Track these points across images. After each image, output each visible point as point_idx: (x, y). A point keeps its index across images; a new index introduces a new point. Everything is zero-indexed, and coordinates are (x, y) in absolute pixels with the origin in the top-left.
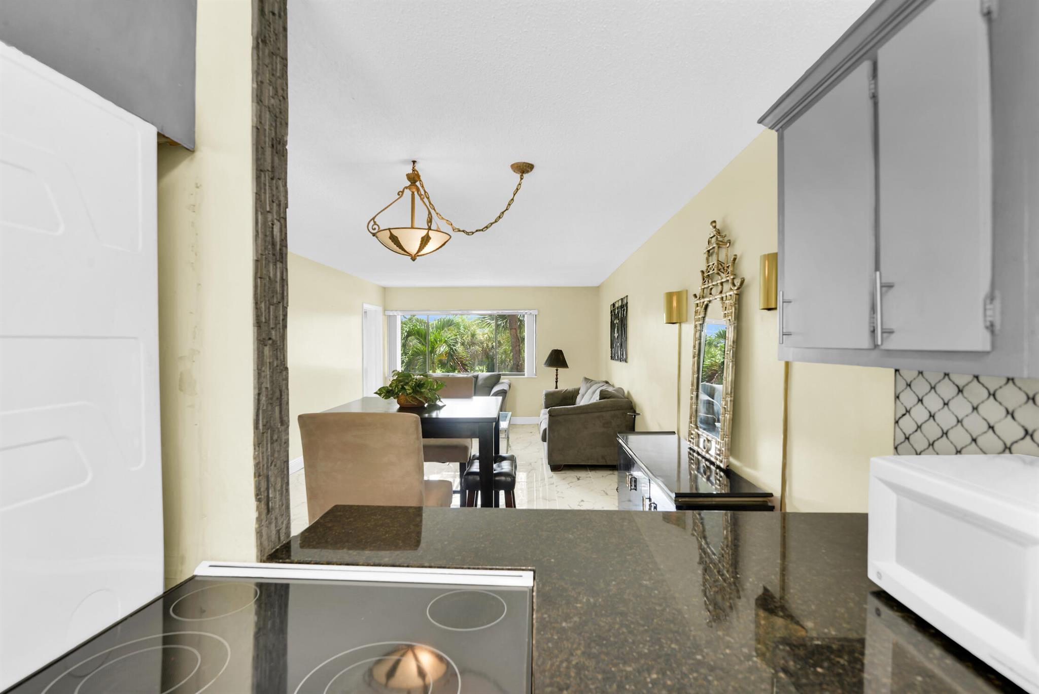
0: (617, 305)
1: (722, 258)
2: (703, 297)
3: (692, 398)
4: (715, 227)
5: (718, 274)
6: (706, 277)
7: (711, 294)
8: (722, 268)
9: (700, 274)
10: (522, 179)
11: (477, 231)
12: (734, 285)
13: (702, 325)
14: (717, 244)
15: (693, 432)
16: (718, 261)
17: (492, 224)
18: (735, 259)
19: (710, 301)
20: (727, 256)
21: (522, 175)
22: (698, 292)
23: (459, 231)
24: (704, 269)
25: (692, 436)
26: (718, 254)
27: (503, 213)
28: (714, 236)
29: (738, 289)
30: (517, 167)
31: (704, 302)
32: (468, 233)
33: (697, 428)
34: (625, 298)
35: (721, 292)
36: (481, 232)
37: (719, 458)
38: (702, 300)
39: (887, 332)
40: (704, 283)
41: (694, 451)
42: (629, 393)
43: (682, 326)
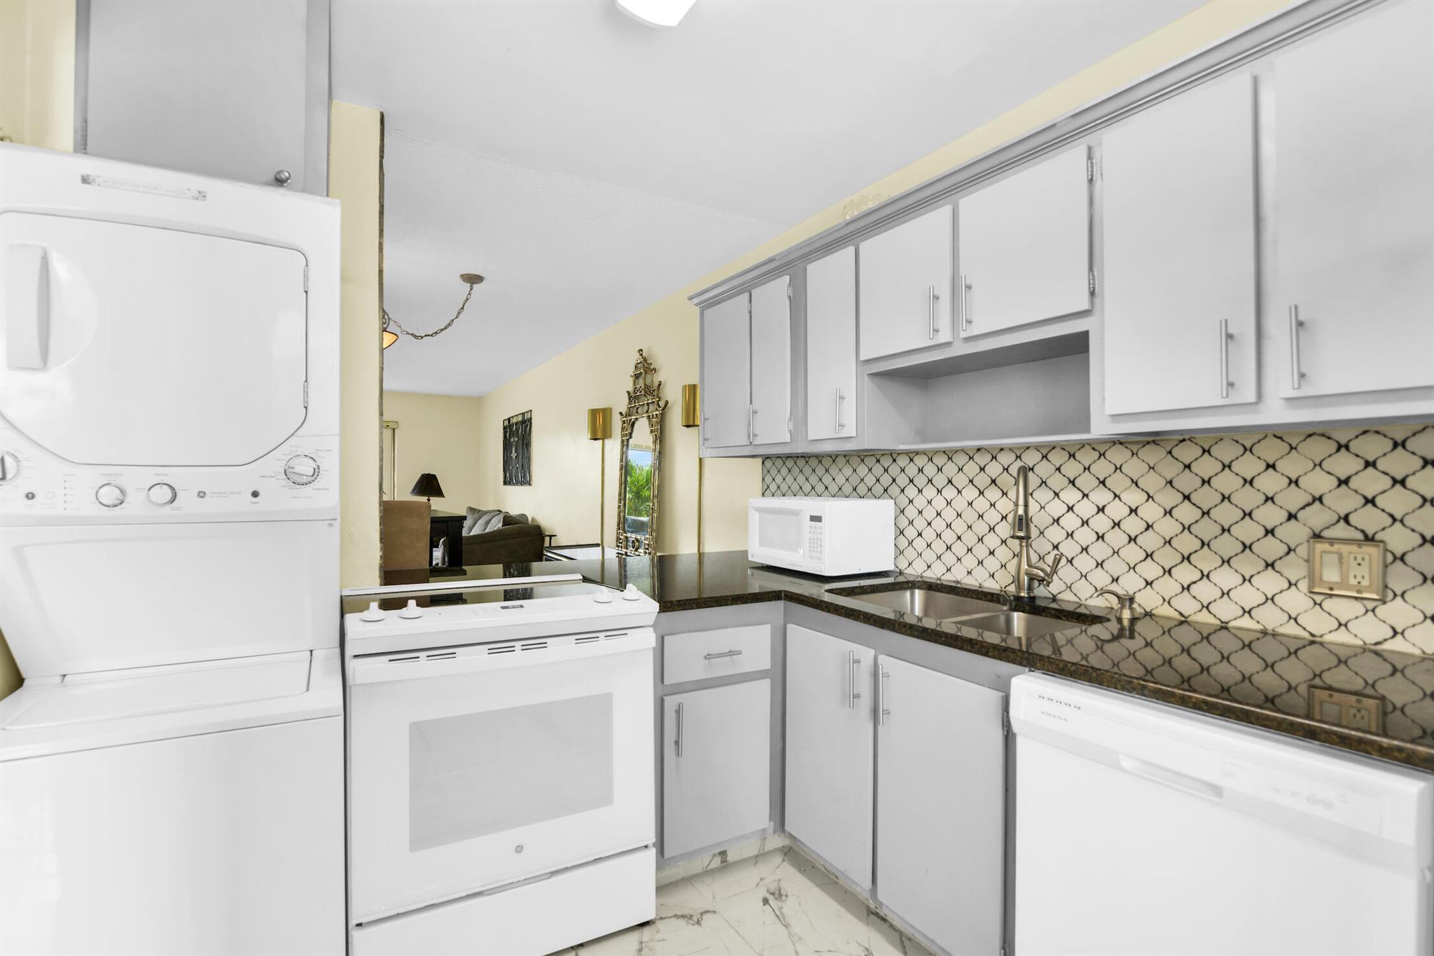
0: (514, 420)
1: (648, 382)
2: (630, 415)
3: (619, 507)
4: (642, 355)
5: (645, 396)
6: (633, 397)
7: (637, 412)
8: (648, 390)
9: (627, 394)
10: (471, 289)
11: (426, 335)
12: (659, 407)
13: (628, 440)
14: (645, 370)
15: (621, 537)
16: (644, 384)
17: (442, 330)
18: (660, 385)
19: (637, 419)
20: (652, 381)
21: (472, 286)
22: (624, 410)
23: (408, 334)
24: (631, 390)
25: (621, 541)
26: (645, 379)
27: (453, 320)
28: (641, 362)
29: (663, 409)
30: (469, 278)
31: (630, 420)
32: (416, 337)
33: (625, 533)
34: (527, 412)
35: (647, 412)
36: (431, 337)
37: (647, 551)
38: (629, 418)
39: (755, 435)
40: (630, 402)
41: (622, 554)
42: (533, 519)
43: (607, 441)
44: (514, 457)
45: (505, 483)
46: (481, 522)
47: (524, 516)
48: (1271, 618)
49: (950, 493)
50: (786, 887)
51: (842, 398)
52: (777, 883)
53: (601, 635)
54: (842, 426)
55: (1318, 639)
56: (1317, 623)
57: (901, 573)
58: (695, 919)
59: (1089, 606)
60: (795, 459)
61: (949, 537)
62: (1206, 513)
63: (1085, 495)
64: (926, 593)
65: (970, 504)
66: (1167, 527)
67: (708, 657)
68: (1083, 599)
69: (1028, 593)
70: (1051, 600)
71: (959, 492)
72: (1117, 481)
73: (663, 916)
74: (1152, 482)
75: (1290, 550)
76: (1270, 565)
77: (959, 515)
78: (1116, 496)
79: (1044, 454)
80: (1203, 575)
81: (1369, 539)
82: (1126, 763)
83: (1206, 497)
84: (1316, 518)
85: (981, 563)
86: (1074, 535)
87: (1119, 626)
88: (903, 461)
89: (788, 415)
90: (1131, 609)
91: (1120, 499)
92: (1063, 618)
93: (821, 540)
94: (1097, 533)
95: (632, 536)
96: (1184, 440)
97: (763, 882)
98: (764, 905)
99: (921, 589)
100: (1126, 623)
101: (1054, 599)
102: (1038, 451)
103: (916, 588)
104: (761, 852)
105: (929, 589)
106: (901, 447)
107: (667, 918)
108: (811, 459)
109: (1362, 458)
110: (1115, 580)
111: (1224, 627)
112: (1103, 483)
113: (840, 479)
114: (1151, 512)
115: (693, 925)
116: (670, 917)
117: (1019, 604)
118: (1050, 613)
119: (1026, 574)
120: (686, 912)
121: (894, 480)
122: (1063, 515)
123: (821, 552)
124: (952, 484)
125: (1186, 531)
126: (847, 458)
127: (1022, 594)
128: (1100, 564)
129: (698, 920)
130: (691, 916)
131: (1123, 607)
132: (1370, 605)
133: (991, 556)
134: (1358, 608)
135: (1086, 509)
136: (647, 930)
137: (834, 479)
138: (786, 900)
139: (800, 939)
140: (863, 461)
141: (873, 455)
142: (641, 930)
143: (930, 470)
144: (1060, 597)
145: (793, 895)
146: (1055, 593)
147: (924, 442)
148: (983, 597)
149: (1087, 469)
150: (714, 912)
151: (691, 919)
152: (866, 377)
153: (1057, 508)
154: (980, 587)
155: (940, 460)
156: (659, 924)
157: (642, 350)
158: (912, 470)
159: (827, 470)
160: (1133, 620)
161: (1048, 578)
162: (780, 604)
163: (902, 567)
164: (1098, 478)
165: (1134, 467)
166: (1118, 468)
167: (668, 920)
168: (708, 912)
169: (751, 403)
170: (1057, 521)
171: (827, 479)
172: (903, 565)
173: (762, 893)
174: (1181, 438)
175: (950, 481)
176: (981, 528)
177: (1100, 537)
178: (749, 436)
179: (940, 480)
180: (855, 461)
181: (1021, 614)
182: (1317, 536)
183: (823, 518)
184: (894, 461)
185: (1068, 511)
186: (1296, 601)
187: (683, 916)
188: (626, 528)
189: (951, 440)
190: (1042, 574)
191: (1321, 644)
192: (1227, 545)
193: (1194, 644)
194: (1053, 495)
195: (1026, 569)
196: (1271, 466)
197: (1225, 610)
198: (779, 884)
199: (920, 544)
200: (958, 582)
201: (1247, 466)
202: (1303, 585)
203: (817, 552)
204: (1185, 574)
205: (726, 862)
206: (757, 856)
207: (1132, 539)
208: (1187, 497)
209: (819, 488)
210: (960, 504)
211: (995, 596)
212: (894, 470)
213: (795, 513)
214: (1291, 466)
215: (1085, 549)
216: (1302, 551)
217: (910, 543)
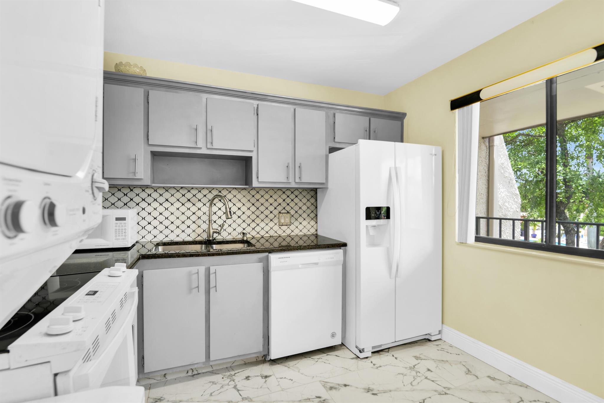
48: (272, 233)
49: (167, 205)
55: (280, 236)
56: (280, 232)
61: (167, 223)
62: (258, 209)
63: (224, 205)
65: (178, 209)
66: (248, 213)
68: (225, 237)
71: (172, 204)
72: (235, 200)
74: (244, 200)
75: (275, 216)
76: (271, 220)
77: (172, 214)
78: (234, 204)
79: (209, 191)
80: (257, 225)
81: (288, 212)
83: (258, 204)
84: (280, 208)
85: (183, 231)
86: (221, 217)
88: (137, 191)
96: (252, 189)
102: (207, 189)
109: (287, 195)
111: (262, 237)
112: (230, 200)
114: (244, 209)
118: (224, 243)
119: (213, 232)
121: (132, 200)
125: (253, 213)
128: (230, 226)
131: (244, 236)
132: (288, 226)
133: (188, 228)
134: (286, 227)
143: (155, 195)
146: (215, 238)
152: (150, 152)
154: (183, 240)
155: (161, 191)
158: (143, 195)
161: (220, 232)
164: (228, 199)
165: (239, 196)
166: (235, 196)
174: (252, 188)
175: (167, 200)
179: (161, 200)
182: (280, 212)
184: (131, 190)
185: (219, 210)
186: (276, 228)
189: (168, 184)
190: (217, 231)
191: (281, 237)
192: (262, 216)
193: (256, 243)
196: (271, 196)
197: (262, 233)
199: (149, 227)
201: (267, 196)
202: (278, 224)
204: (253, 225)
207: (239, 217)
208: (253, 204)
212: (132, 195)
214: (275, 196)
216: (277, 216)
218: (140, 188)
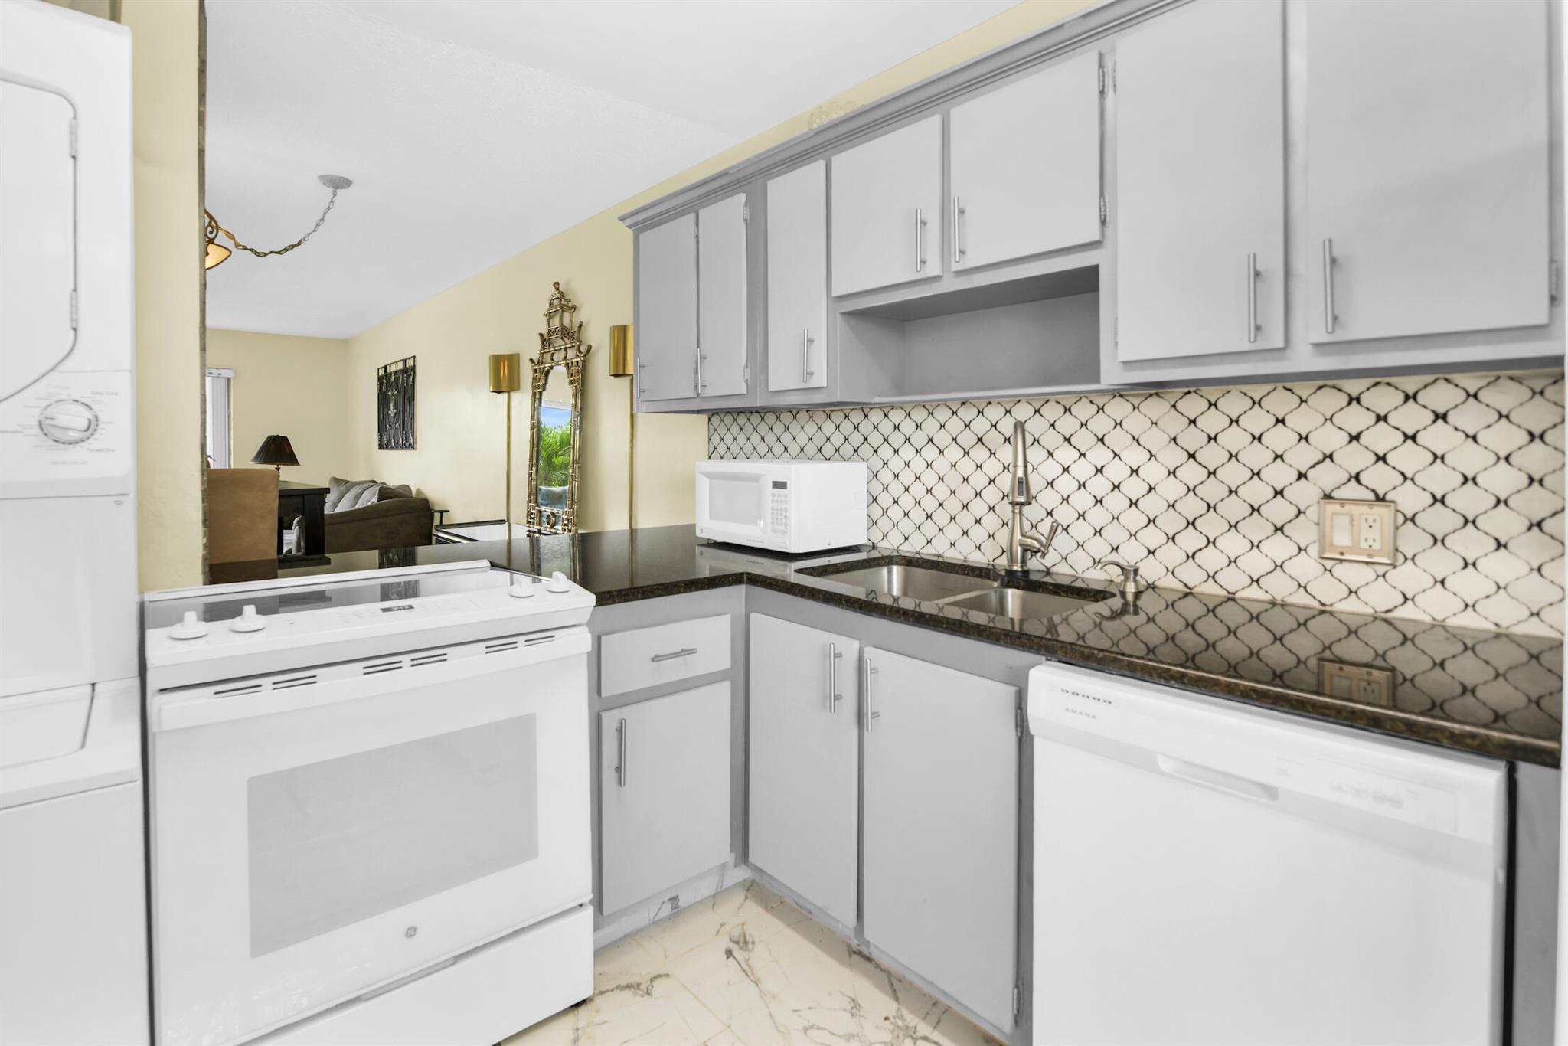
0: (392, 369)
1: (566, 323)
2: (543, 363)
3: (530, 475)
4: (558, 289)
5: (562, 339)
6: (546, 341)
7: (552, 359)
8: (566, 332)
9: (539, 337)
10: (335, 196)
11: (271, 253)
12: (580, 352)
13: (540, 393)
14: (562, 308)
15: (532, 511)
16: (562, 325)
17: (293, 247)
18: (581, 326)
19: (552, 367)
20: (571, 321)
21: (335, 191)
22: (536, 357)
23: (246, 249)
24: (545, 331)
25: (532, 516)
26: (561, 318)
28: (558, 298)
29: (585, 355)
31: (544, 368)
32: (257, 254)
33: (538, 506)
34: (409, 358)
35: (565, 358)
36: (277, 256)
37: (566, 528)
38: (541, 367)
39: (704, 386)
40: (543, 346)
41: (535, 532)
42: (418, 491)
43: (514, 395)
44: (392, 415)
45: (381, 447)
46: (349, 496)
47: (406, 488)
48: (1279, 587)
49: (930, 453)
50: (751, 931)
51: (811, 341)
52: (740, 927)
53: (521, 640)
54: (810, 374)
55: (1328, 608)
56: (1328, 591)
57: (874, 547)
58: (644, 987)
59: (1087, 579)
60: (748, 415)
61: (929, 503)
62: (1212, 473)
63: (1083, 455)
64: (905, 569)
65: (954, 466)
66: (1171, 489)
67: (656, 659)
68: (1080, 572)
69: (1022, 567)
70: (1044, 574)
71: (941, 452)
72: (1118, 438)
73: (603, 990)
74: (1155, 439)
75: (1300, 512)
76: (1279, 529)
77: (941, 479)
78: (1116, 455)
79: (1037, 408)
80: (1209, 542)
81: (1380, 499)
82: (1165, 765)
83: (1212, 455)
84: (1327, 477)
85: (965, 533)
86: (1070, 500)
87: (1122, 601)
88: (876, 416)
89: (744, 362)
90: (1135, 581)
91: (1120, 458)
92: (1063, 594)
93: (786, 510)
94: (1095, 497)
95: (547, 510)
96: (1189, 392)
97: (723, 928)
98: (728, 958)
99: (900, 565)
100: (1130, 597)
101: (1048, 573)
102: (1030, 404)
103: (893, 564)
104: (719, 890)
105: (907, 565)
106: (877, 400)
107: (608, 991)
108: (768, 414)
109: (1373, 412)
110: (1115, 549)
111: (1231, 598)
112: (1102, 440)
113: (802, 439)
114: (1153, 472)
115: (642, 996)
116: (612, 990)
117: (1012, 579)
118: (1047, 589)
119: (1020, 545)
120: (632, 981)
121: (866, 439)
122: (1058, 477)
123: (786, 525)
124: (933, 443)
125: (1191, 493)
126: (811, 413)
127: (1015, 568)
128: (1098, 532)
129: (648, 989)
130: (639, 985)
131: (1127, 579)
132: (1381, 570)
133: (978, 524)
134: (1369, 573)
135: (1082, 470)
136: (582, 1010)
137: (795, 439)
138: (753, 948)
139: (774, 997)
140: (829, 417)
141: (842, 410)
142: (576, 1011)
143: (908, 427)
144: (1054, 570)
145: (761, 941)
146: (1049, 566)
147: (902, 394)
148: (970, 572)
149: (1084, 425)
150: (667, 975)
151: (638, 988)
152: (838, 316)
153: (1050, 469)
154: (965, 561)
155: (919, 415)
156: (598, 1000)
157: (558, 283)
158: (886, 427)
159: (787, 428)
160: (1138, 595)
161: (1044, 548)
162: (741, 589)
163: (875, 541)
164: (1096, 436)
165: (1136, 423)
166: (1118, 424)
167: (610, 993)
168: (659, 976)
169: (698, 347)
170: (1051, 484)
171: (786, 438)
172: (876, 537)
173: (724, 943)
174: (1186, 390)
175: (930, 440)
176: (965, 493)
177: (1099, 501)
178: (696, 386)
179: (919, 439)
180: (820, 417)
181: (1015, 591)
182: (1327, 497)
183: (788, 484)
184: (866, 416)
185: (1063, 473)
186: (1306, 567)
187: (628, 987)
188: (540, 500)
189: (932, 392)
190: (1037, 545)
191: (1331, 613)
192: (1234, 508)
193: (1200, 618)
194: (1047, 454)
195: (1020, 540)
196: (1280, 421)
197: (1233, 580)
198: (743, 929)
199: (896, 512)
200: (939, 556)
201: (1258, 421)
202: (1313, 550)
203: (781, 524)
204: (1190, 540)
205: (678, 907)
206: (714, 896)
207: (1133, 504)
208: (1192, 456)
209: (778, 449)
210: (942, 465)
211: (984, 571)
212: (866, 427)
213: (755, 479)
214: (1302, 420)
215: (1082, 516)
216: (1312, 513)
217: (885, 512)
218: (880, 408)
